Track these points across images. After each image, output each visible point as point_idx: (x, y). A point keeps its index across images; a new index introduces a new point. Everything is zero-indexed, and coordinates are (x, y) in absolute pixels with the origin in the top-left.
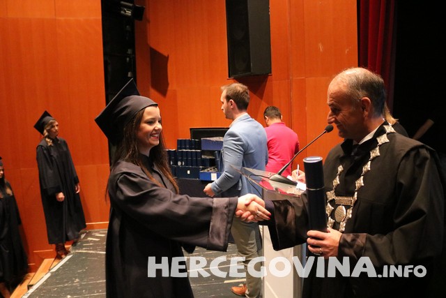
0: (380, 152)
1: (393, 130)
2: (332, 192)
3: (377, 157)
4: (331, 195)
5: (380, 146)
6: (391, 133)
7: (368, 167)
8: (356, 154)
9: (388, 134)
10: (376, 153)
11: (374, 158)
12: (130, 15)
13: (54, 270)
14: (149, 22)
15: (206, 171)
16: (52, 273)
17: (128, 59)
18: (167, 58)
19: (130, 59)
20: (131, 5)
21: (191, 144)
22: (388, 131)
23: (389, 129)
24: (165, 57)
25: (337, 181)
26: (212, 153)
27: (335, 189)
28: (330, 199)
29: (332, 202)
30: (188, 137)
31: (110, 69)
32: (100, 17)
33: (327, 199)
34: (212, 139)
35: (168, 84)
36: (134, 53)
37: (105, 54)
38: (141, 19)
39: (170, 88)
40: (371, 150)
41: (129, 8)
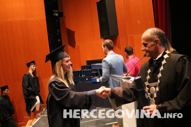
0: (166, 61)
1: (169, 52)
2: (147, 82)
3: (165, 63)
4: (147, 83)
5: (165, 59)
6: (169, 53)
7: (162, 68)
8: (156, 64)
9: (168, 54)
10: (164, 62)
11: (164, 64)
12: (57, 15)
13: (33, 124)
14: (65, 18)
15: (94, 78)
16: (33, 126)
17: (58, 34)
18: (74, 32)
19: (59, 34)
20: (57, 11)
21: (87, 67)
22: (167, 53)
23: (168, 52)
24: (73, 32)
25: (148, 77)
26: (96, 70)
27: (148, 80)
28: (147, 85)
29: (148, 86)
30: (85, 64)
31: (50, 39)
32: (45, 17)
33: (145, 85)
34: (96, 64)
35: (75, 43)
36: (60, 31)
37: (48, 33)
38: (62, 17)
39: (76, 45)
40: (162, 61)
41: (57, 13)
